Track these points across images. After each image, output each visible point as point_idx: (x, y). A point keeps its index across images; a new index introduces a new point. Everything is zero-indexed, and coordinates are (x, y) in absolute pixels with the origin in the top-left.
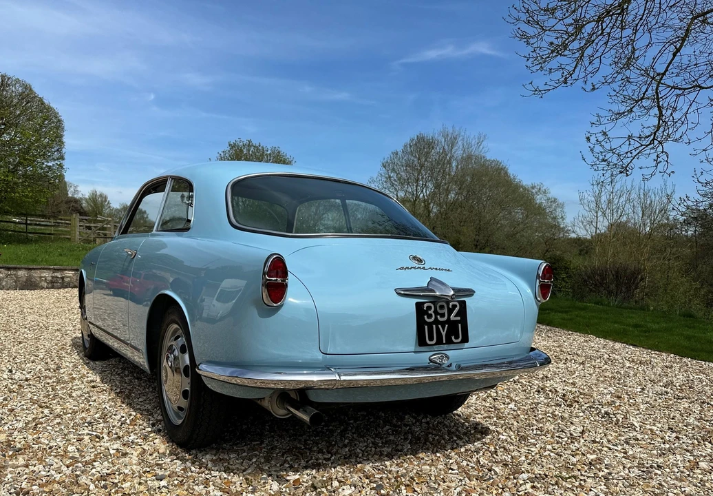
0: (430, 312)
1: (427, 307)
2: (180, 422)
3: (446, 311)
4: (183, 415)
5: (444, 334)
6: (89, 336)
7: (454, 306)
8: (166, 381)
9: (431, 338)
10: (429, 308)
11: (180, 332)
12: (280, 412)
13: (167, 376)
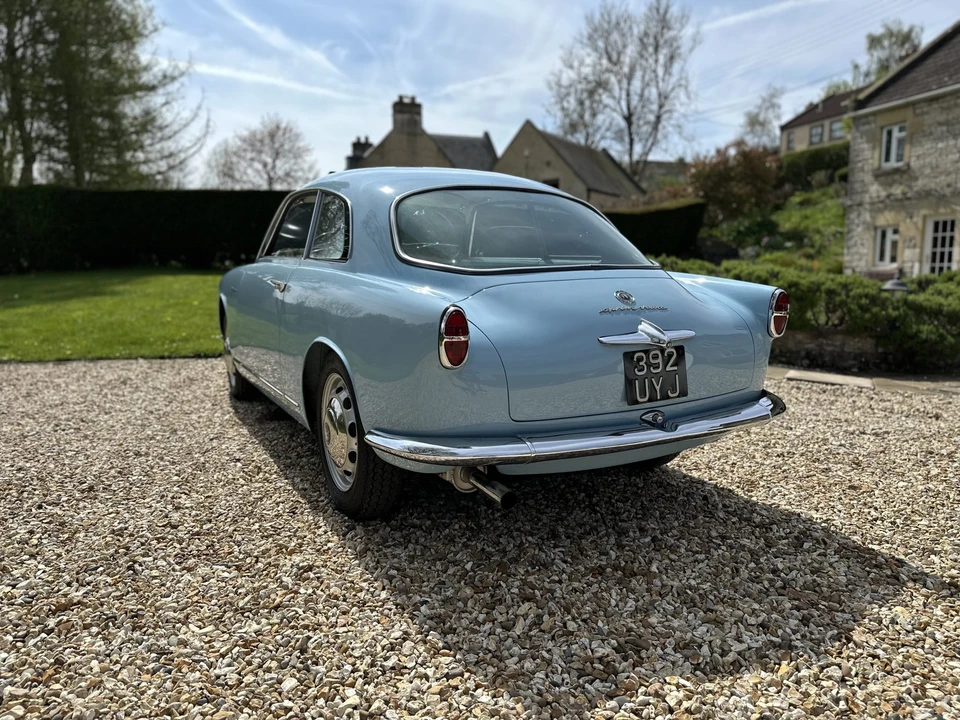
0: (641, 363)
1: (638, 358)
2: (348, 487)
3: (660, 360)
4: (350, 480)
5: (658, 388)
6: (234, 374)
7: (670, 355)
8: (329, 441)
9: (643, 394)
10: (640, 359)
11: (342, 383)
12: (464, 485)
13: (329, 435)
